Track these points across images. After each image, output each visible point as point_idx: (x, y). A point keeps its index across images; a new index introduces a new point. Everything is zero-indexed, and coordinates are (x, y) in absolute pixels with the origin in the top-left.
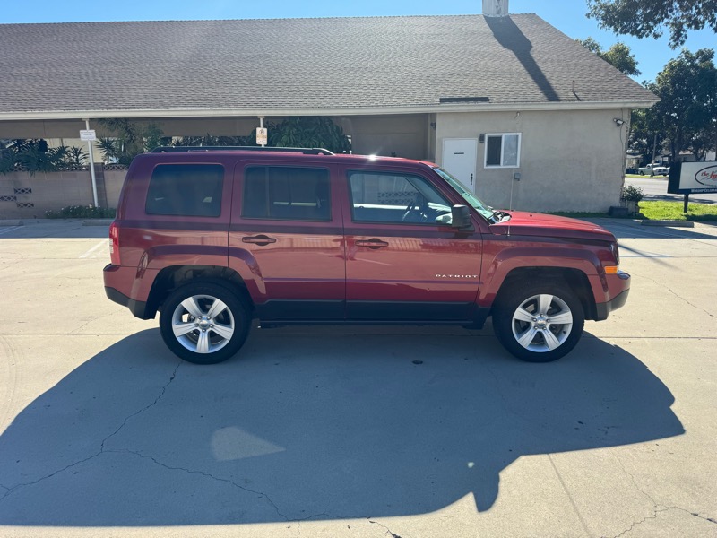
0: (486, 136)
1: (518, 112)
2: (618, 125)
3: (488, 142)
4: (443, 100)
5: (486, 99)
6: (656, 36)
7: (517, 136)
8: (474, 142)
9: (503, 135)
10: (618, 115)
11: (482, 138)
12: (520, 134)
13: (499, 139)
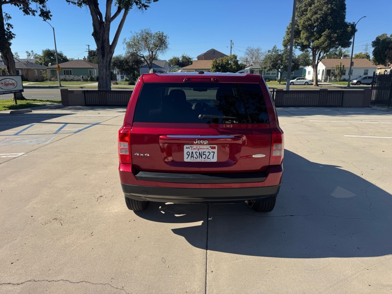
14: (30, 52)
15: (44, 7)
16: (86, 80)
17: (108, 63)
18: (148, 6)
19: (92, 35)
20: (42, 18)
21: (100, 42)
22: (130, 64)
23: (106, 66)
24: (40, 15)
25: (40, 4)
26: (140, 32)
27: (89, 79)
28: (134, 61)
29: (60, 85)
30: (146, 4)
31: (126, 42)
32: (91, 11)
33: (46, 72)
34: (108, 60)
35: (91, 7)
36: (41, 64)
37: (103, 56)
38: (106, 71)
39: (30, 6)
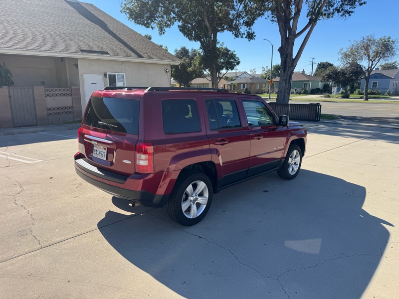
0: (108, 73)
1: (122, 62)
2: (167, 72)
3: (109, 77)
4: (83, 51)
5: (107, 53)
6: (152, 28)
7: (123, 75)
8: (101, 77)
9: (116, 74)
10: (166, 67)
11: (105, 75)
12: (124, 74)
13: (115, 76)
14: (265, 67)
15: (250, 29)
16: (299, 93)
17: (288, 76)
18: (352, 12)
19: (278, 50)
20: (247, 39)
21: (284, 56)
22: (347, 76)
23: (286, 80)
24: (246, 37)
25: (248, 27)
26: (362, 39)
27: (302, 92)
28: (352, 72)
29: (270, 97)
30: (350, 10)
31: (342, 52)
32: (280, 28)
33: (265, 86)
34: (289, 74)
35: (280, 24)
36: (265, 78)
37: (285, 70)
38: (285, 84)
39: (241, 30)
